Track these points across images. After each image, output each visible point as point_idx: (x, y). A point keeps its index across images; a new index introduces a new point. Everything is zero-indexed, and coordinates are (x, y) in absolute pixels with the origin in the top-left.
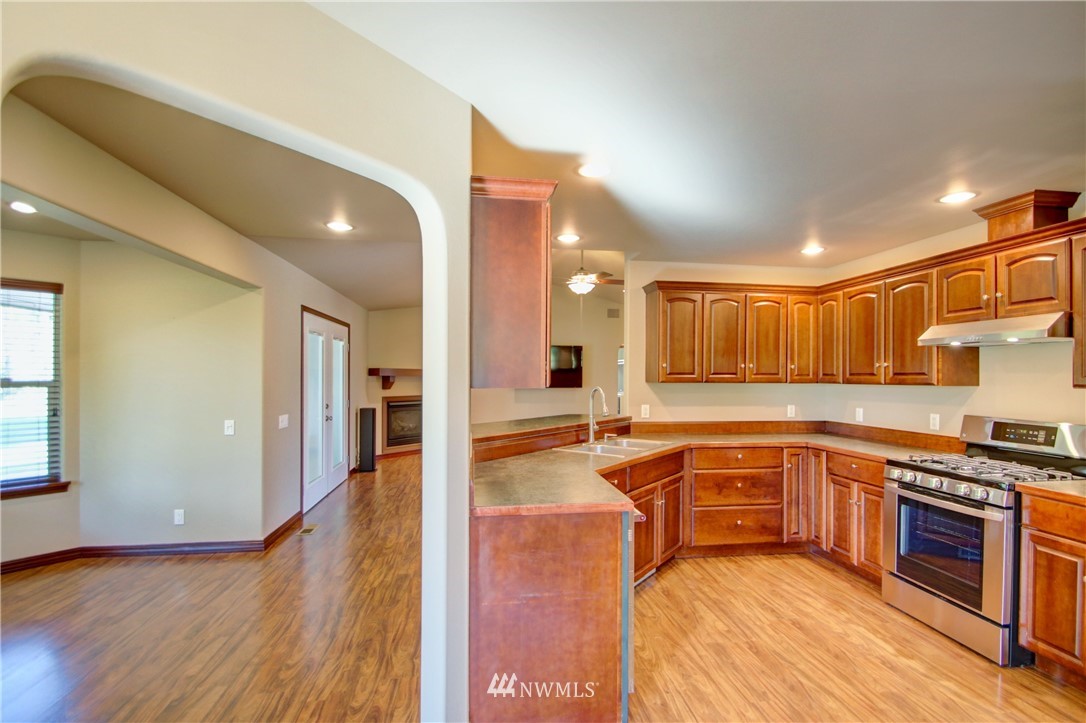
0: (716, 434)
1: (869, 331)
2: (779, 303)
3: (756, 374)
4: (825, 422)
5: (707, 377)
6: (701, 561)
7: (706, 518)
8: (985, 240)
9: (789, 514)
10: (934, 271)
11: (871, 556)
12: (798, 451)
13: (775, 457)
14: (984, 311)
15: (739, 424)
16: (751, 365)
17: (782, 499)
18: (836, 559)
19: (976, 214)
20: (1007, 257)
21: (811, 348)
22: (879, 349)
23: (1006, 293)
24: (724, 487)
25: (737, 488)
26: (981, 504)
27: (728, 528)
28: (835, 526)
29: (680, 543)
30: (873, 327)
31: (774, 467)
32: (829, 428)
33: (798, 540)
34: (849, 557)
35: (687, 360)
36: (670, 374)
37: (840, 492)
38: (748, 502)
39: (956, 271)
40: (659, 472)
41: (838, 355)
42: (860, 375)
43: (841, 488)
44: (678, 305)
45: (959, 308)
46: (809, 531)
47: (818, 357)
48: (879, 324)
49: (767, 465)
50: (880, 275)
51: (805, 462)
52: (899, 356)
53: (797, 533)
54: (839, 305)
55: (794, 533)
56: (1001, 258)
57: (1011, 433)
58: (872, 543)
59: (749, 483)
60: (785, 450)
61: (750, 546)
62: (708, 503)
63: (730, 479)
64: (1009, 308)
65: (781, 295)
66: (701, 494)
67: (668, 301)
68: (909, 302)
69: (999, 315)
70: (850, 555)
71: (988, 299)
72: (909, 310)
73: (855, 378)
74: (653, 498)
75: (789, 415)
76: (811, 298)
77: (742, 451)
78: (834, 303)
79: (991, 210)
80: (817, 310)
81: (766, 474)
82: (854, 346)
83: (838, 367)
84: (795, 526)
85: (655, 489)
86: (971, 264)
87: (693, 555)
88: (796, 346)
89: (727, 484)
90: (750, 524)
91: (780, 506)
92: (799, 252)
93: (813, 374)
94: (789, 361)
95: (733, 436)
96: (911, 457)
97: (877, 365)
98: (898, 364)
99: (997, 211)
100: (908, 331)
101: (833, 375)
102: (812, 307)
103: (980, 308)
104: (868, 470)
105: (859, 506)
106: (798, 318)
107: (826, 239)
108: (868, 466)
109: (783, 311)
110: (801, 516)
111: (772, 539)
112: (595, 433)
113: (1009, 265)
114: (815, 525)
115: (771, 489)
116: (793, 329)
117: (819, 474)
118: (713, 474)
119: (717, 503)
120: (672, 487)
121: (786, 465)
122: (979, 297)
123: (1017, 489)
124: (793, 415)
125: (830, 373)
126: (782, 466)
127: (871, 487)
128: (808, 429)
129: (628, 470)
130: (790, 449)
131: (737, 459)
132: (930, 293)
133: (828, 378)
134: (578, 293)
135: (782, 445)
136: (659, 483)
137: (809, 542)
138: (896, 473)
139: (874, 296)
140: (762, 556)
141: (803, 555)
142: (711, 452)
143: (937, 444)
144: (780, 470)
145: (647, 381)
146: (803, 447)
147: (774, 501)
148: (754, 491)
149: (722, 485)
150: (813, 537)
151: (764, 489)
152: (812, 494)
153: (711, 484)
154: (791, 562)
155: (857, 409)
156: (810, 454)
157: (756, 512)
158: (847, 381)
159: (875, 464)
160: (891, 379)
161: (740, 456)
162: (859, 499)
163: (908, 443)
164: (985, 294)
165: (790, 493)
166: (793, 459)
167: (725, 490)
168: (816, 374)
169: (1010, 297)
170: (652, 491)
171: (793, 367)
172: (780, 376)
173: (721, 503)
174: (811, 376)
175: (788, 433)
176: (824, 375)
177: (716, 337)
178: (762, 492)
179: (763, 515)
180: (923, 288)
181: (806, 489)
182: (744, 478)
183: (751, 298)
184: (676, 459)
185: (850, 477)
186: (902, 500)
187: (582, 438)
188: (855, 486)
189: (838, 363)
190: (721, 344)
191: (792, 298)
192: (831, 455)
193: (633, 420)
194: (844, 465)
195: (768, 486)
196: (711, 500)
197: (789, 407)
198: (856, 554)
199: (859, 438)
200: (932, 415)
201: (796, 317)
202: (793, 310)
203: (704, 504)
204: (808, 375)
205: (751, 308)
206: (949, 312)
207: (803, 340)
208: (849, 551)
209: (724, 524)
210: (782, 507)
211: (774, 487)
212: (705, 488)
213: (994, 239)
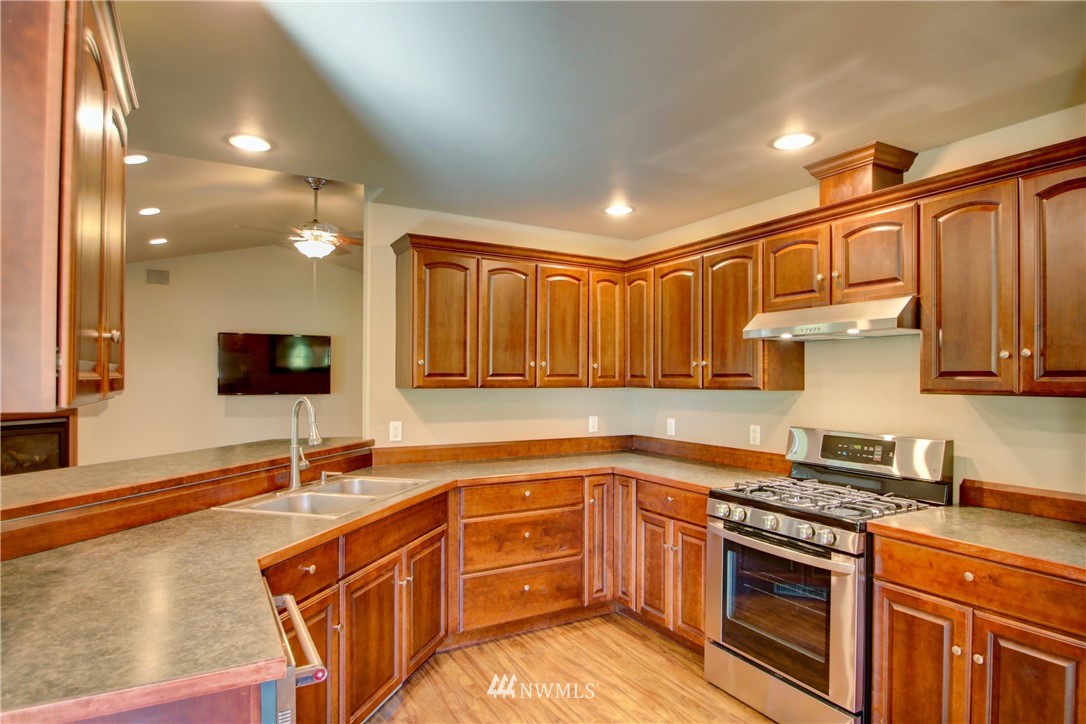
0: (498, 460)
1: (684, 320)
2: (579, 280)
3: (550, 375)
4: (632, 436)
5: (484, 380)
6: (472, 651)
7: (480, 589)
8: (816, 205)
9: (591, 567)
10: (760, 243)
11: (692, 620)
12: (602, 480)
13: (573, 490)
14: (817, 295)
15: (529, 444)
16: (543, 364)
17: (582, 547)
18: (647, 622)
19: (806, 172)
20: (844, 225)
21: (617, 341)
22: (696, 343)
23: (843, 272)
24: (506, 540)
25: (524, 539)
26: (826, 551)
27: (512, 598)
28: (645, 579)
29: (442, 633)
30: (689, 313)
31: (573, 505)
32: (636, 445)
33: (602, 600)
34: (663, 620)
35: (456, 354)
36: (430, 375)
37: (653, 533)
38: (539, 558)
39: (784, 244)
40: (403, 532)
41: (648, 350)
42: (673, 378)
43: (654, 527)
44: (441, 272)
45: (789, 292)
46: (615, 586)
47: (625, 354)
48: (696, 310)
49: (563, 503)
50: (697, 247)
51: (611, 493)
52: (719, 353)
53: (601, 590)
54: (648, 285)
55: (597, 591)
56: (837, 227)
57: (842, 449)
58: (691, 600)
59: (540, 530)
60: (587, 480)
61: (542, 617)
62: (483, 566)
63: (514, 527)
64: (846, 291)
65: (581, 269)
66: (474, 553)
67: (426, 265)
68: (731, 283)
69: (835, 299)
70: (664, 616)
71: (823, 280)
72: (731, 294)
73: (669, 380)
74: (392, 577)
75: (591, 430)
76: (618, 276)
77: (532, 485)
78: (644, 283)
79: (825, 167)
80: (624, 292)
81: (562, 514)
82: (667, 339)
83: (648, 367)
84: (598, 582)
85: (395, 561)
86: (802, 234)
87: (462, 644)
88: (599, 338)
89: (511, 535)
90: (542, 587)
91: (579, 557)
92: (603, 211)
93: (620, 375)
94: (591, 358)
95: (519, 462)
96: (737, 485)
97: (694, 364)
98: (718, 363)
99: (832, 168)
100: (730, 320)
101: (643, 376)
102: (617, 286)
103: (813, 291)
104: (686, 504)
105: (676, 552)
106: (602, 301)
107: (635, 196)
108: (686, 498)
109: (583, 290)
110: (605, 567)
111: (569, 603)
112: (301, 472)
113: (847, 236)
114: (623, 578)
115: (569, 535)
116: (595, 315)
117: (627, 508)
118: (489, 523)
119: (496, 564)
120: (427, 551)
121: (588, 501)
122: (811, 277)
123: (869, 529)
124: (596, 430)
125: (639, 374)
126: (583, 502)
127: (690, 526)
128: (613, 447)
129: (342, 542)
130: (592, 478)
131: (524, 498)
132: (754, 272)
133: (636, 380)
134: (310, 256)
135: (583, 474)
136: (404, 550)
137: (615, 599)
138: (722, 508)
139: (690, 274)
140: (556, 629)
141: (607, 618)
142: (488, 490)
143: (757, 463)
144: (580, 507)
145: (397, 386)
146: (609, 474)
147: (573, 552)
148: (548, 540)
149: (502, 537)
150: (620, 594)
151: (560, 536)
152: (619, 536)
153: (488, 537)
154: (593, 632)
155: (669, 420)
156: (617, 483)
157: (550, 569)
158: (659, 385)
159: (696, 495)
160: (710, 382)
161: (527, 493)
162: (675, 544)
163: (726, 462)
164: (819, 272)
165: (592, 538)
166: (597, 492)
167: (506, 543)
168: (623, 375)
169: (847, 277)
170: (389, 567)
171: (595, 365)
172: (580, 377)
173: (503, 563)
174: (617, 378)
175: (590, 454)
176: (632, 376)
177: (497, 324)
178: (557, 541)
179: (558, 573)
180: (746, 265)
181: (612, 530)
182: (533, 524)
183: (544, 269)
184: (435, 506)
185: (665, 513)
186: (729, 545)
187: (280, 481)
188: (670, 525)
189: (648, 361)
190: (504, 333)
191: (594, 274)
192: (641, 483)
193: (376, 446)
194: (657, 496)
195: (565, 531)
196: (487, 562)
197: (591, 419)
198: (672, 614)
199: (671, 457)
200: (752, 427)
201: (599, 298)
202: (595, 290)
203: (478, 567)
204: (614, 377)
205: (543, 285)
206: (777, 296)
207: (608, 330)
208: (663, 612)
209: (506, 593)
210: (583, 558)
211: (571, 531)
212: (479, 545)
213: (828, 204)
